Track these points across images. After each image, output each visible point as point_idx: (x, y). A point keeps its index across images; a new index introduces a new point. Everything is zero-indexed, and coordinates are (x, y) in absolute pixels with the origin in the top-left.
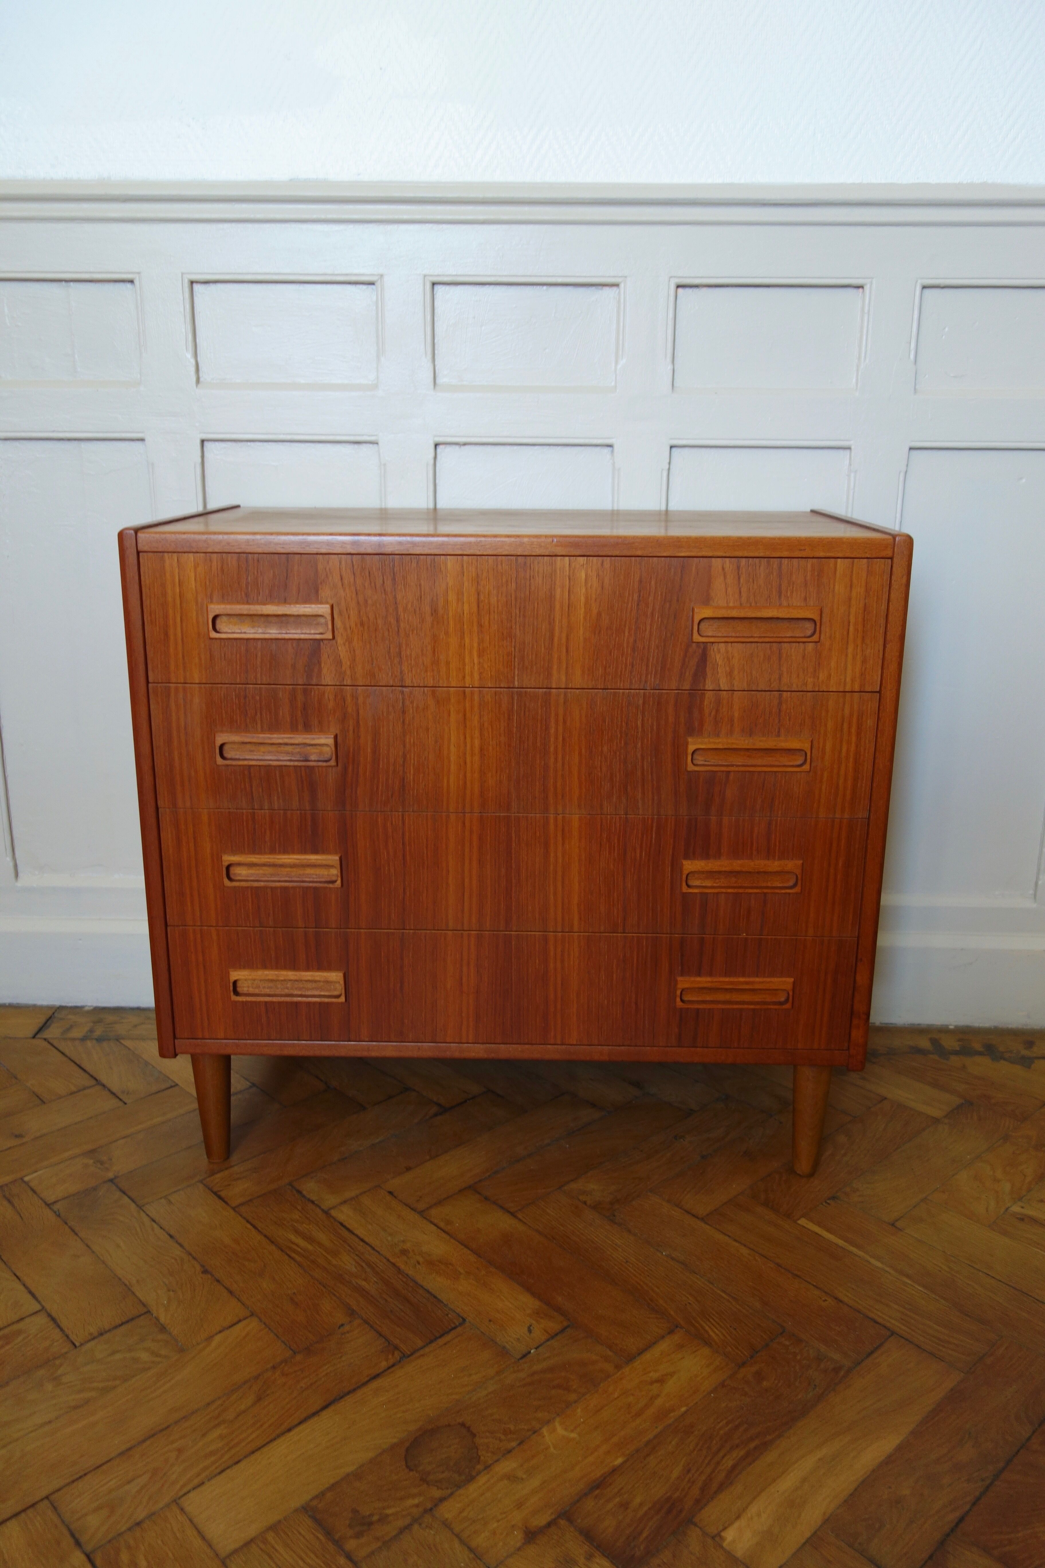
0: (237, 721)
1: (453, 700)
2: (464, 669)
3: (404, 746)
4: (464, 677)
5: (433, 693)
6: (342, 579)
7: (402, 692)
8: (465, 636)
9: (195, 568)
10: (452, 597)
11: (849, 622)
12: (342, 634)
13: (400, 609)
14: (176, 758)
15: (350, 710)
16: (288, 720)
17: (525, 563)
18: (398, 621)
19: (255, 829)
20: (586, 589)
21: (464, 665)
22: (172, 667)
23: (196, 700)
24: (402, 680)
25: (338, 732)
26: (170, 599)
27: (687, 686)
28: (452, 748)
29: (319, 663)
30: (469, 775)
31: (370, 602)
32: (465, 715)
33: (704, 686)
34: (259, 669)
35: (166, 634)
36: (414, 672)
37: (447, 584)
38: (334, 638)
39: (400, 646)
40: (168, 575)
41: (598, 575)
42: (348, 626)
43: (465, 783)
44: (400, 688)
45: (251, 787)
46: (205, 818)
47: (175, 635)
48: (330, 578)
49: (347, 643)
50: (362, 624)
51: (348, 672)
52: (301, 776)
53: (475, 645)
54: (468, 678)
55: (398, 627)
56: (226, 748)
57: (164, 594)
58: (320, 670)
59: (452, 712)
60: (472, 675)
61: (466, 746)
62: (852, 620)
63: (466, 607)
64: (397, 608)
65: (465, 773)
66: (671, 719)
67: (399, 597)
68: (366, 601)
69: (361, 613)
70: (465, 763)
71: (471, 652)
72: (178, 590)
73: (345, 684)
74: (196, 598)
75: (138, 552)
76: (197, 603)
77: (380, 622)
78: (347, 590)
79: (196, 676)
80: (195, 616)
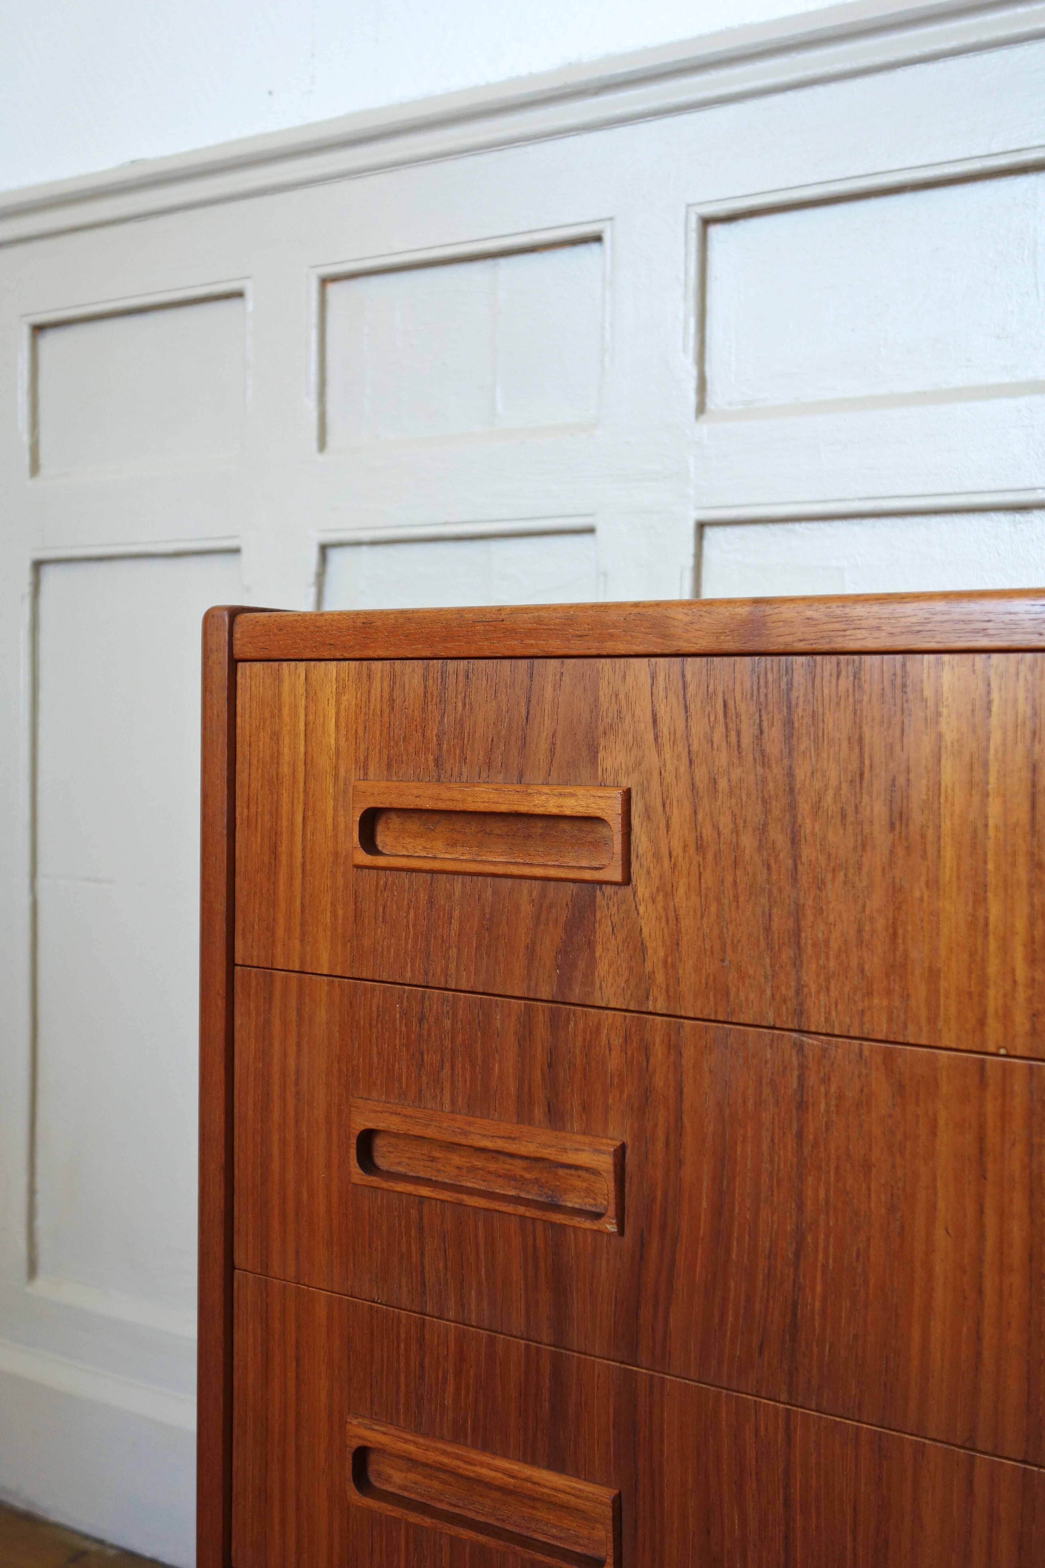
0: (400, 1079)
1: (945, 1088)
2: (983, 995)
3: (800, 1207)
4: (982, 1022)
5: (888, 1057)
6: (655, 722)
7: (800, 1048)
8: (990, 895)
9: (339, 695)
10: (952, 776)
12: (648, 872)
13: (804, 807)
14: (276, 1151)
15: (659, 1081)
16: (512, 1089)
18: (794, 841)
19: (422, 1365)
21: (983, 981)
22: (280, 932)
23: (322, 1015)
24: (800, 1012)
25: (627, 1139)
26: (286, 769)
28: (939, 1233)
29: (591, 945)
30: (988, 1330)
31: (723, 784)
32: (981, 1139)
34: (453, 952)
35: (274, 852)
36: (834, 993)
37: (940, 736)
38: (627, 880)
39: (798, 913)
40: (286, 711)
42: (664, 851)
43: (978, 1355)
44: (795, 1035)
45: (423, 1255)
46: (321, 1312)
47: (291, 854)
48: (628, 719)
49: (660, 898)
50: (700, 847)
51: (660, 977)
52: (535, 1246)
53: (1020, 925)
54: (993, 1026)
55: (796, 858)
56: (379, 1143)
57: (276, 757)
58: (592, 963)
59: (941, 1122)
60: (1006, 1016)
61: (982, 1237)
63: (994, 809)
64: (792, 806)
65: (979, 1322)
67: (801, 774)
68: (714, 782)
69: (700, 816)
70: (980, 1291)
71: (1005, 947)
72: (302, 749)
73: (651, 1008)
74: (336, 768)
75: (234, 662)
76: (336, 777)
77: (748, 842)
78: (668, 754)
79: (325, 957)
80: (330, 813)
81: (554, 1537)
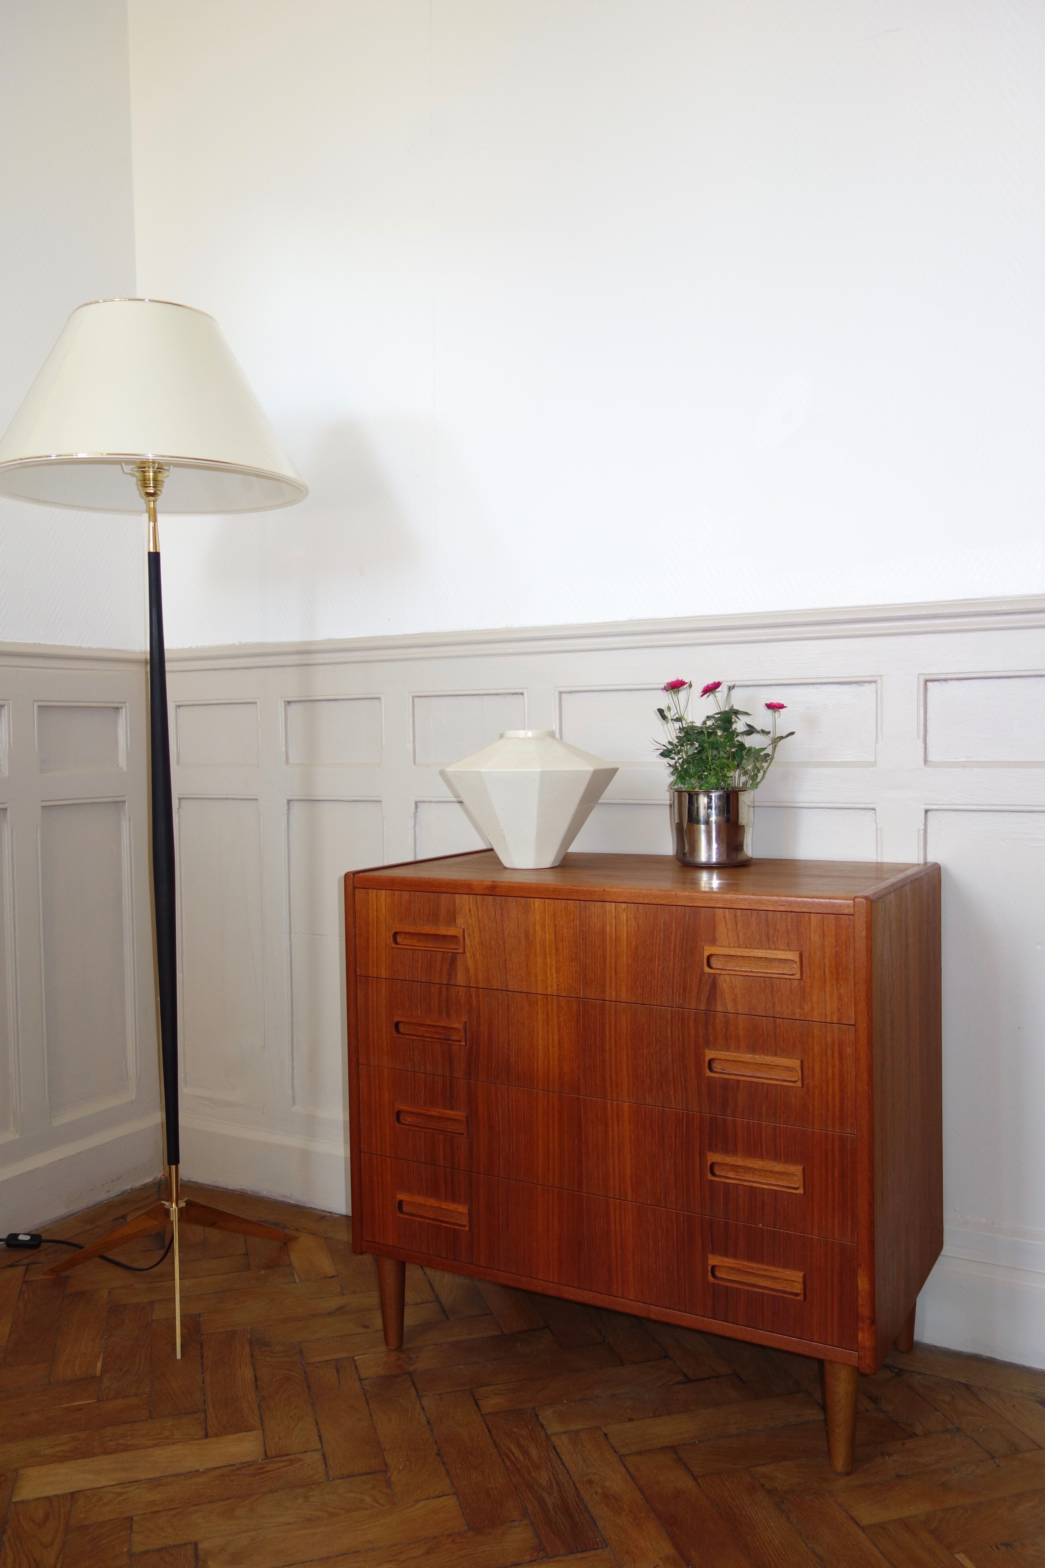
0: (406, 1007)
1: (540, 1004)
2: (547, 981)
3: (509, 1035)
4: (547, 988)
5: (527, 996)
6: (470, 911)
7: (507, 995)
8: (547, 956)
9: (386, 900)
10: (538, 928)
11: (825, 965)
12: (470, 950)
13: (506, 935)
14: (371, 1029)
15: (474, 1004)
16: (437, 1009)
17: (585, 906)
18: (504, 943)
19: (415, 1086)
20: (627, 927)
21: (547, 977)
22: (370, 966)
23: (384, 990)
24: (507, 986)
25: (467, 1020)
26: (371, 920)
27: (703, 1007)
28: (540, 1039)
29: (456, 969)
30: (551, 1062)
31: (487, 928)
32: (548, 1015)
33: (716, 1007)
34: (420, 972)
35: (368, 943)
36: (514, 981)
37: (535, 918)
38: (464, 953)
39: (505, 961)
40: (370, 903)
41: (635, 918)
42: (473, 944)
43: (549, 1068)
44: (506, 992)
46: (386, 1074)
47: (373, 944)
48: (463, 910)
49: (473, 957)
50: (482, 944)
51: (473, 977)
52: (444, 1051)
53: (554, 964)
54: (549, 988)
55: (505, 947)
56: (401, 1025)
57: (368, 916)
58: (456, 974)
59: (539, 1012)
60: (552, 986)
61: (549, 1039)
62: (827, 964)
63: (547, 936)
64: (503, 934)
65: (549, 1060)
66: (693, 1032)
67: (505, 926)
68: (484, 927)
69: (481, 936)
70: (549, 1052)
71: (551, 969)
72: (375, 914)
73: (471, 986)
74: (386, 920)
75: (354, 888)
76: (386, 923)
77: (493, 943)
78: (473, 919)
79: (384, 973)
80: (384, 932)
81: (452, 1129)
